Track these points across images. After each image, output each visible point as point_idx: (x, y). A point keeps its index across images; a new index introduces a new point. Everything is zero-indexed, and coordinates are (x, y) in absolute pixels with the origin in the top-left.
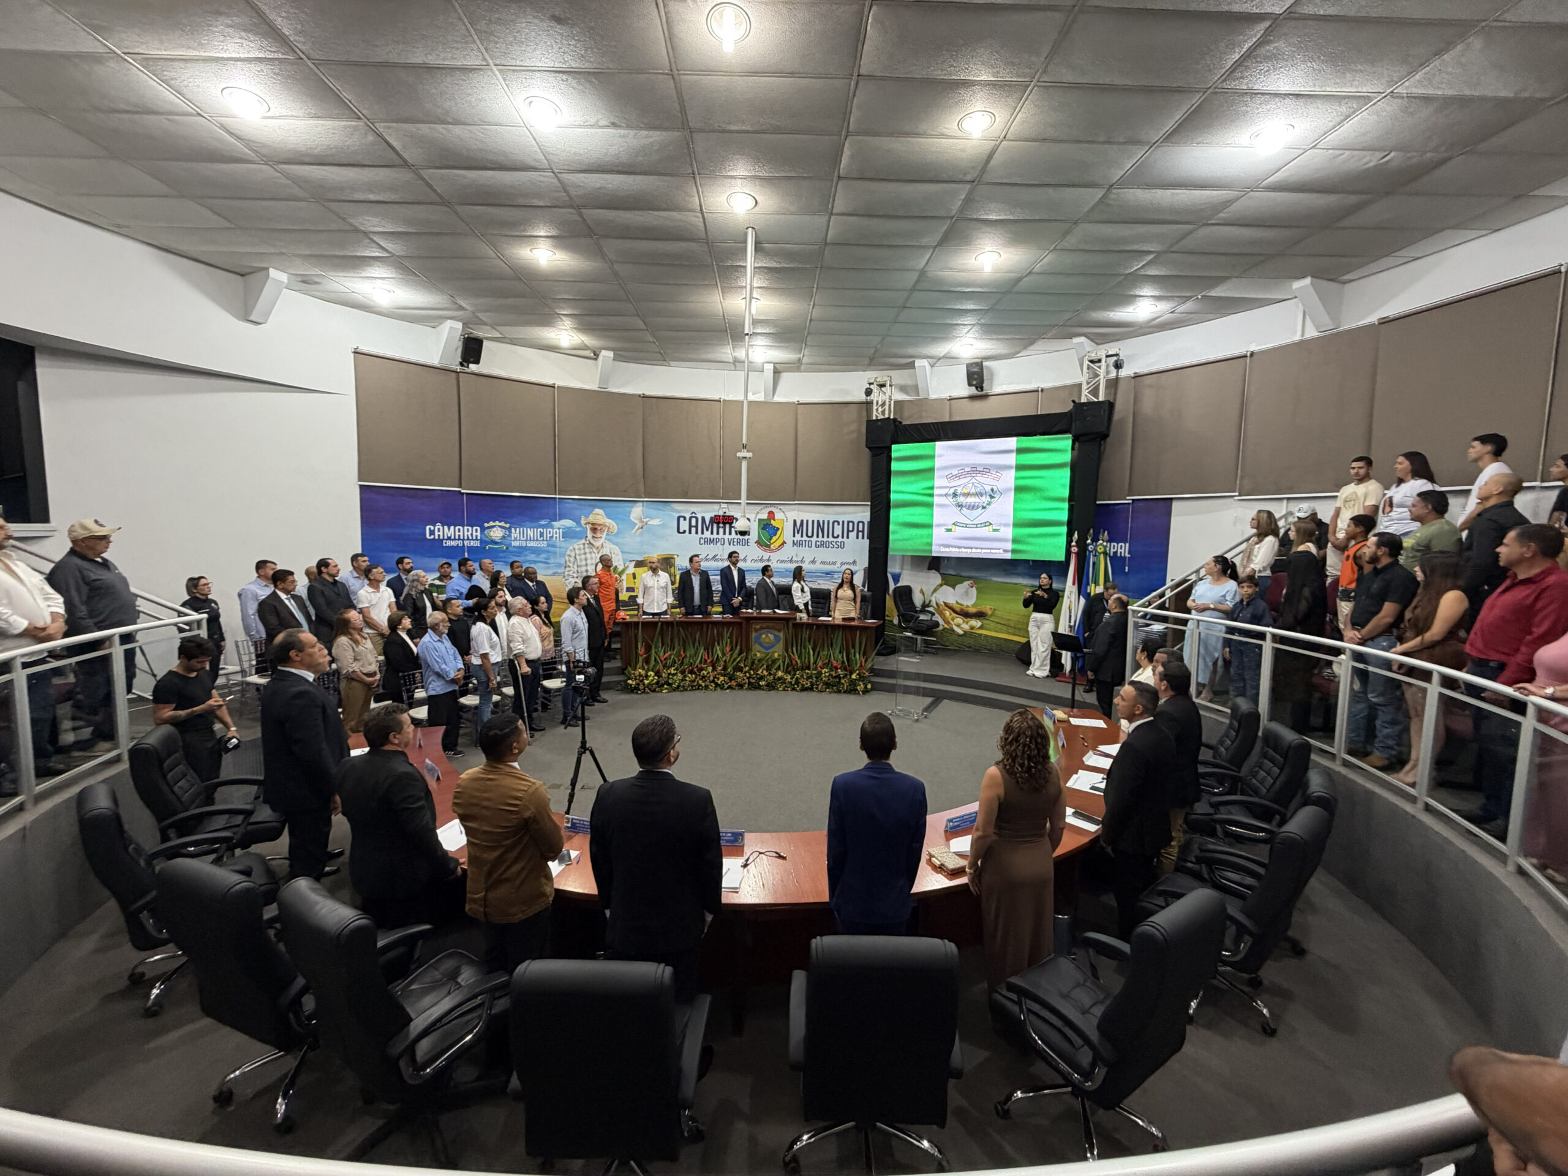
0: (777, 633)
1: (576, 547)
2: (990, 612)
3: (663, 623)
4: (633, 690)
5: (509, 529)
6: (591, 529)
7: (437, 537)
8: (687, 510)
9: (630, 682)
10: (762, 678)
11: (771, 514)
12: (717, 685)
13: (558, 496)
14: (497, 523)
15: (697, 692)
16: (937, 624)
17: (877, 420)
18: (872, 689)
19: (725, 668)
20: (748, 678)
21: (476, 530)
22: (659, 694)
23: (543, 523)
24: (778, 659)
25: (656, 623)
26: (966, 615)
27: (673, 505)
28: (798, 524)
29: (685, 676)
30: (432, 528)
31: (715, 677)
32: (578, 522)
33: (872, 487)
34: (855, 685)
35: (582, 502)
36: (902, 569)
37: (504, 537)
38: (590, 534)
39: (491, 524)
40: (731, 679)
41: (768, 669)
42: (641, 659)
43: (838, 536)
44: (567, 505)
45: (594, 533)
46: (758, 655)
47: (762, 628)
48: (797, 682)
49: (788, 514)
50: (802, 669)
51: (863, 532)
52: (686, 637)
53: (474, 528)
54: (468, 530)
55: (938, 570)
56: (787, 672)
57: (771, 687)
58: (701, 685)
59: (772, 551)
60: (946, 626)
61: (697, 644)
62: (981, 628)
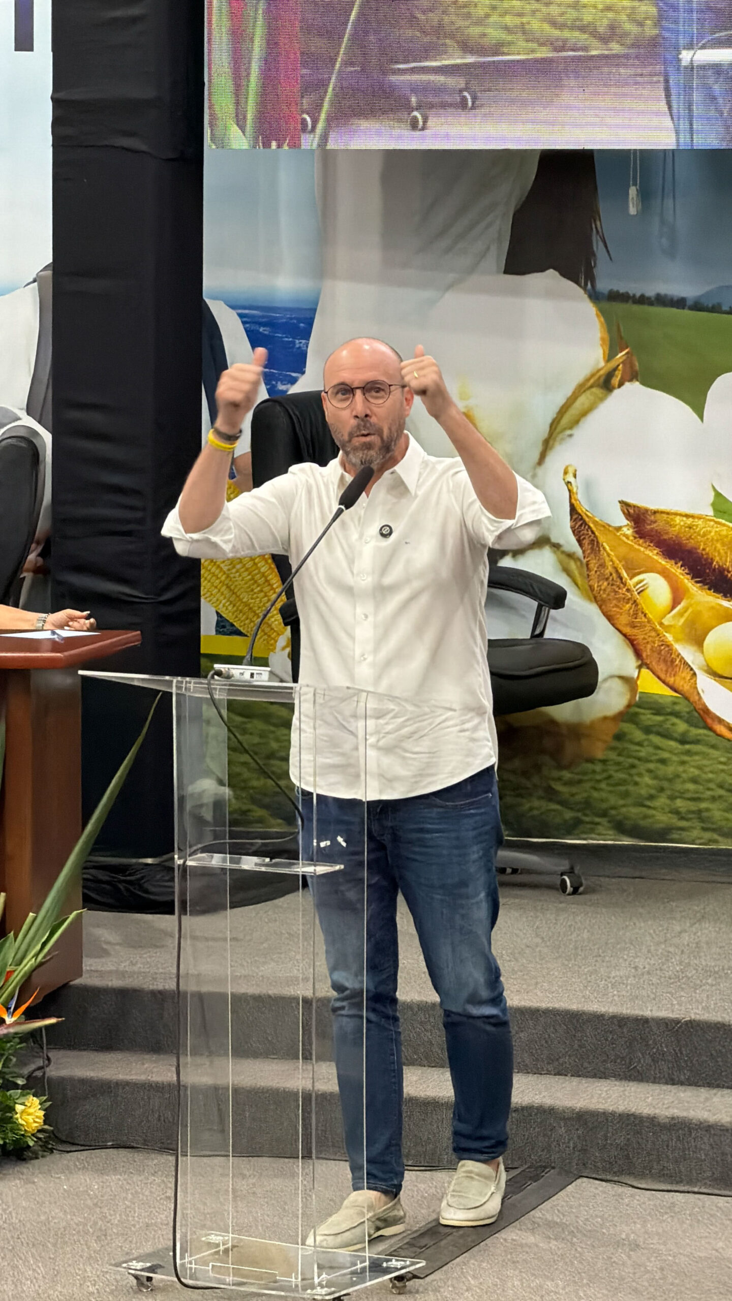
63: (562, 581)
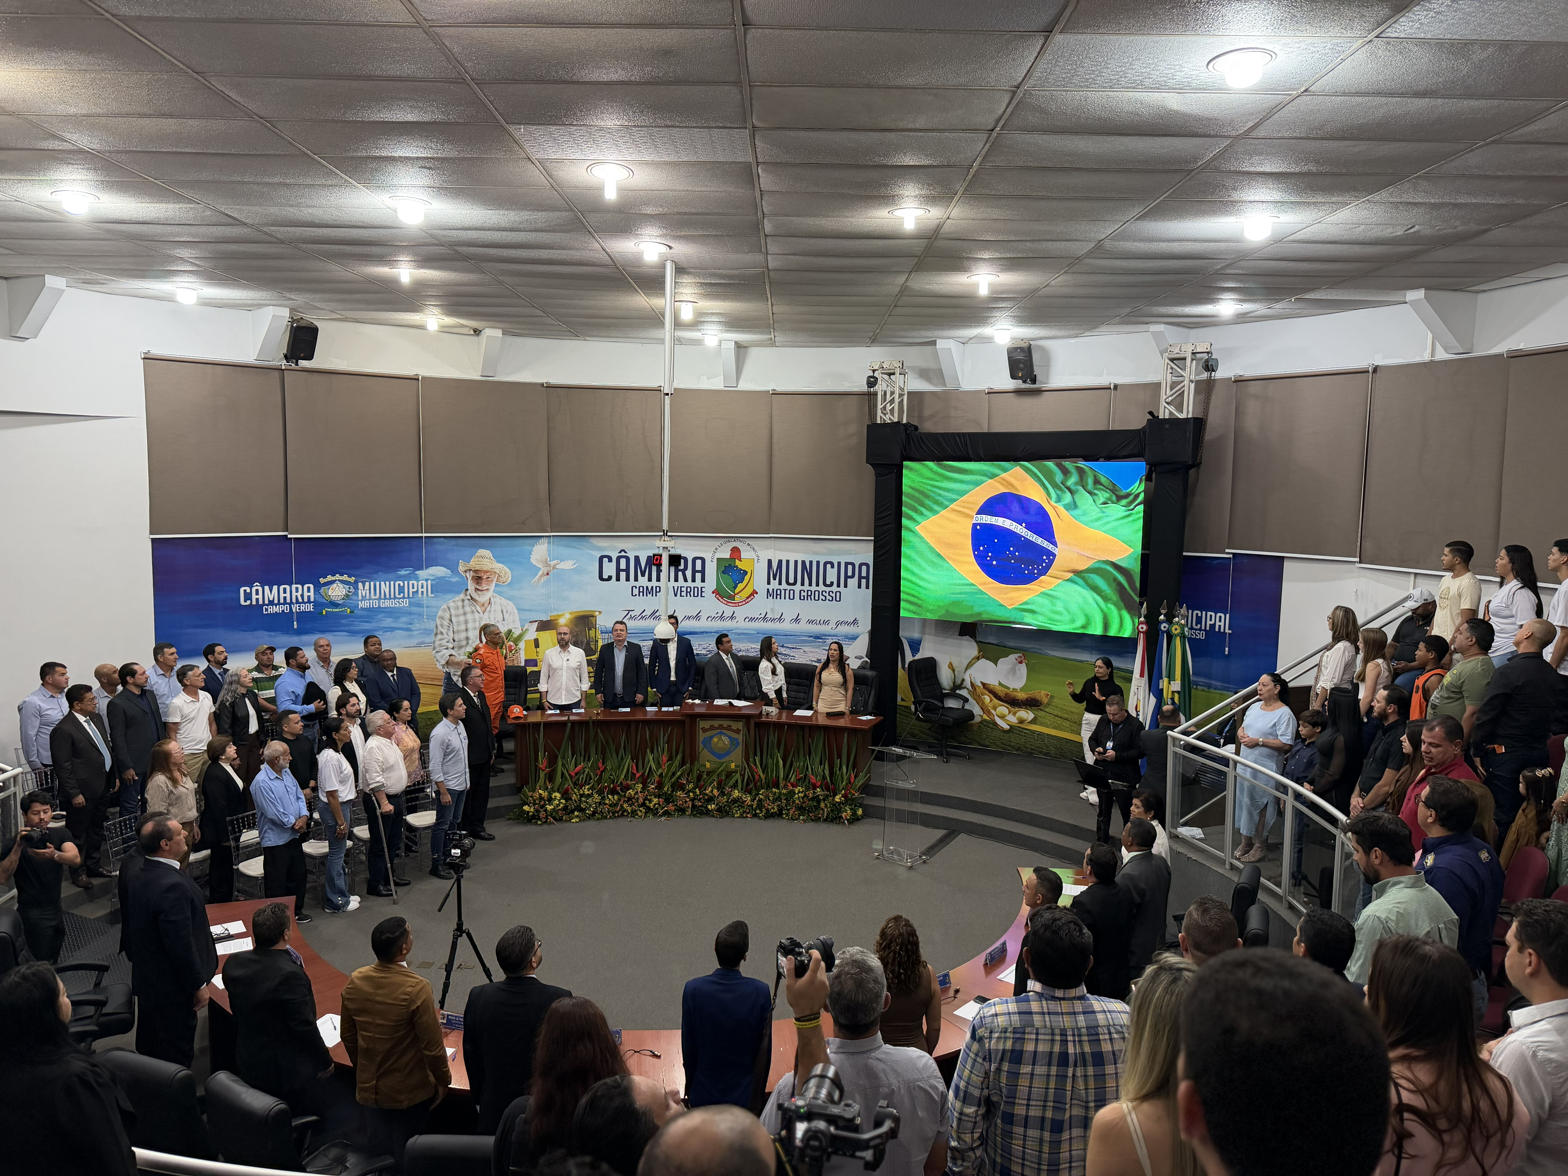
0: (734, 735)
1: (452, 604)
2: (1045, 700)
3: (573, 723)
4: (531, 819)
5: (356, 582)
6: (473, 577)
7: (254, 603)
8: (612, 547)
9: (526, 808)
10: (711, 799)
11: (736, 551)
12: (648, 809)
13: (424, 535)
14: (338, 577)
15: (621, 821)
16: (971, 715)
17: (884, 425)
18: (866, 815)
19: (660, 786)
20: (693, 800)
21: (309, 588)
22: (567, 824)
23: (403, 572)
24: (736, 772)
25: (564, 723)
26: (1013, 702)
27: (594, 541)
28: (775, 565)
29: (603, 798)
30: (248, 590)
31: (644, 800)
32: (454, 569)
33: (876, 520)
34: (840, 811)
35: (460, 541)
36: (923, 632)
37: (347, 596)
38: (471, 586)
39: (330, 578)
40: (668, 801)
41: (720, 787)
42: (542, 774)
43: (832, 584)
44: (438, 547)
45: (478, 583)
46: (708, 765)
47: (712, 728)
48: (760, 806)
49: (759, 553)
50: (768, 787)
51: (867, 578)
52: (607, 742)
53: (306, 586)
54: (297, 589)
55: (973, 636)
56: (748, 791)
57: (723, 812)
58: (625, 811)
59: (738, 604)
60: (985, 717)
61: (622, 751)
62: (1033, 721)
63: (968, 696)
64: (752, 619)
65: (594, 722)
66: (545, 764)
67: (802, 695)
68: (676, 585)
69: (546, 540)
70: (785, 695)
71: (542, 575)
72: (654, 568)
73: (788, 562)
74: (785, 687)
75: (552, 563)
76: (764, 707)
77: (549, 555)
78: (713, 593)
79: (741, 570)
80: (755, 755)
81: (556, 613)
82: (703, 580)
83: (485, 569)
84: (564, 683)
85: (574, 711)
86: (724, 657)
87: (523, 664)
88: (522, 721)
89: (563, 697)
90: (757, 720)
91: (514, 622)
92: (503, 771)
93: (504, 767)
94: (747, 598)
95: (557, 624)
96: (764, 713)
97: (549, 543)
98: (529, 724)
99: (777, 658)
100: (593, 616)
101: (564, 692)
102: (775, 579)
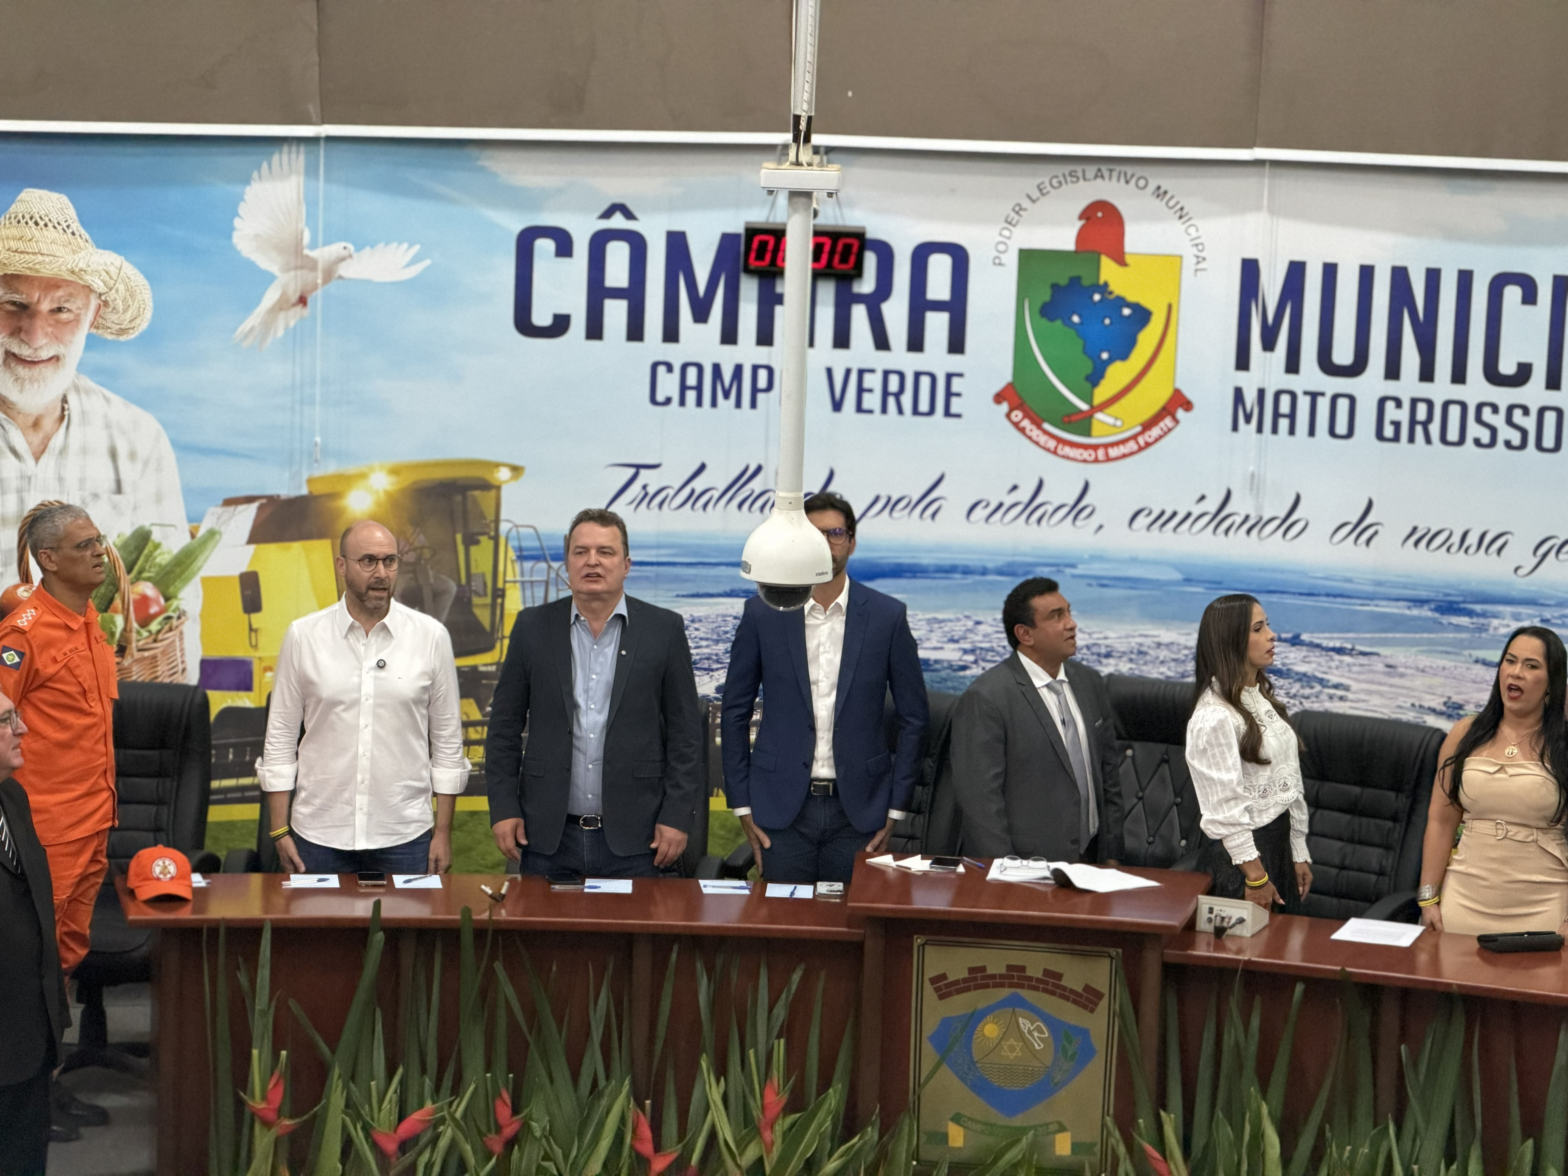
0: (1073, 1014)
3: (396, 932)
8: (575, 192)
11: (1103, 222)
25: (358, 934)
27: (501, 165)
28: (1272, 286)
42: (264, 1141)
43: (1523, 374)
46: (957, 1136)
47: (978, 979)
49: (1206, 232)
59: (1104, 453)
64: (1162, 519)
65: (480, 932)
66: (277, 1097)
67: (1373, 856)
68: (841, 360)
69: (298, 158)
70: (1301, 853)
71: (281, 306)
72: (749, 288)
73: (1330, 271)
74: (1301, 819)
75: (323, 254)
76: (1205, 902)
77: (311, 219)
78: (999, 398)
79: (1122, 302)
80: (1162, 1103)
81: (331, 468)
82: (956, 344)
83: (47, 271)
84: (364, 763)
85: (399, 881)
86: (1039, 677)
87: (192, 678)
88: (185, 914)
89: (360, 819)
90: (1173, 954)
91: (159, 498)
92: (102, 1118)
93: (109, 1101)
94: (1147, 426)
95: (339, 513)
96: (1203, 925)
97: (311, 171)
98: (214, 928)
99: (1268, 692)
100: (486, 486)
101: (362, 800)
102: (1269, 345)
